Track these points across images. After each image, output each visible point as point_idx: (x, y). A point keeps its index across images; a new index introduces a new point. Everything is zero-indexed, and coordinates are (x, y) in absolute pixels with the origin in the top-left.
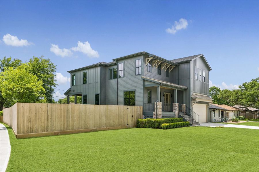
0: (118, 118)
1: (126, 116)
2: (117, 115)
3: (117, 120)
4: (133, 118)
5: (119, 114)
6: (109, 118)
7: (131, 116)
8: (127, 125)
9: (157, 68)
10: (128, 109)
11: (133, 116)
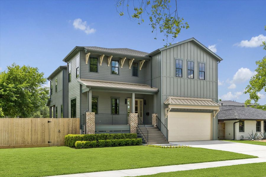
0: (32, 133)
1: (47, 131)
2: (30, 130)
3: (30, 136)
4: (61, 134)
5: (33, 129)
6: (14, 134)
7: (57, 130)
8: (49, 142)
9: (109, 66)
10: (50, 122)
11: (60, 131)
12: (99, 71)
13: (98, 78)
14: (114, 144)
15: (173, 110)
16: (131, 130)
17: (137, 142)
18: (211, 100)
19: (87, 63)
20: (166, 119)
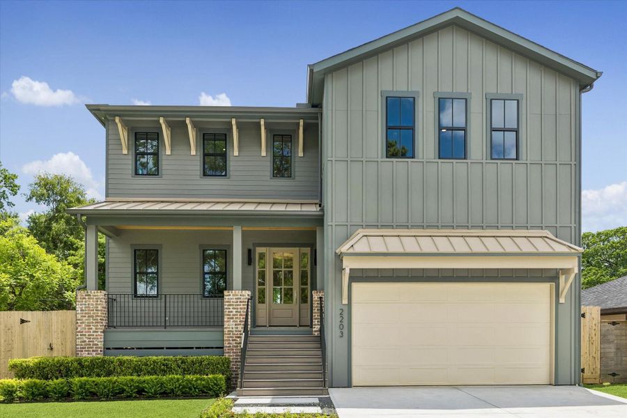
7: (44, 345)
9: (193, 153)
10: (27, 321)
11: (54, 346)
12: (164, 172)
13: (166, 192)
14: (123, 391)
15: (360, 276)
16: (226, 344)
17: (204, 387)
18: (546, 233)
19: (125, 152)
20: (346, 309)
